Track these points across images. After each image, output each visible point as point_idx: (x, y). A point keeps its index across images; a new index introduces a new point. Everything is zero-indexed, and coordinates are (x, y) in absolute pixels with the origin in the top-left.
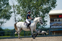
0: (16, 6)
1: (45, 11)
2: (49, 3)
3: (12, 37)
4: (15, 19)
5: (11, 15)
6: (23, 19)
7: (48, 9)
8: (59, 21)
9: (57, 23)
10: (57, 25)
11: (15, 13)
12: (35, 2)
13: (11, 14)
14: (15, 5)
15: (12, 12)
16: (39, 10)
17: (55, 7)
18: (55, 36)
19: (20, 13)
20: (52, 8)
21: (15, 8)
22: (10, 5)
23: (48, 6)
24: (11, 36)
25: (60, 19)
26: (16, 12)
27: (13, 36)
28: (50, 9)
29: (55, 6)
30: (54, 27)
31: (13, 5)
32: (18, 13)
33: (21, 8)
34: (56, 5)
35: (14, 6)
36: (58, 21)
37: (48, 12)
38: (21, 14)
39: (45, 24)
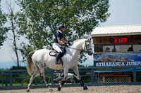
0: (18, 14)
1: (83, 27)
2: (91, 10)
3: (6, 85)
4: (15, 45)
5: (4, 36)
6: (33, 46)
7: (89, 24)
8: (114, 50)
9: (109, 56)
10: (108, 61)
11: (15, 30)
12: (60, 8)
13: (4, 33)
14: (14, 14)
15: (7, 30)
16: (69, 24)
17: (105, 20)
18: (104, 85)
19: (25, 32)
20: (99, 20)
21: (15, 19)
22: (3, 13)
23: (90, 17)
24: (4, 85)
25: (116, 47)
26: (18, 28)
27: (9, 85)
28: (95, 24)
29: (105, 17)
30: (104, 64)
31: (10, 14)
32: (21, 33)
33: (28, 20)
34: (109, 15)
35: (12, 15)
36: (111, 50)
37: (91, 30)
38: (28, 33)
39: (83, 58)
